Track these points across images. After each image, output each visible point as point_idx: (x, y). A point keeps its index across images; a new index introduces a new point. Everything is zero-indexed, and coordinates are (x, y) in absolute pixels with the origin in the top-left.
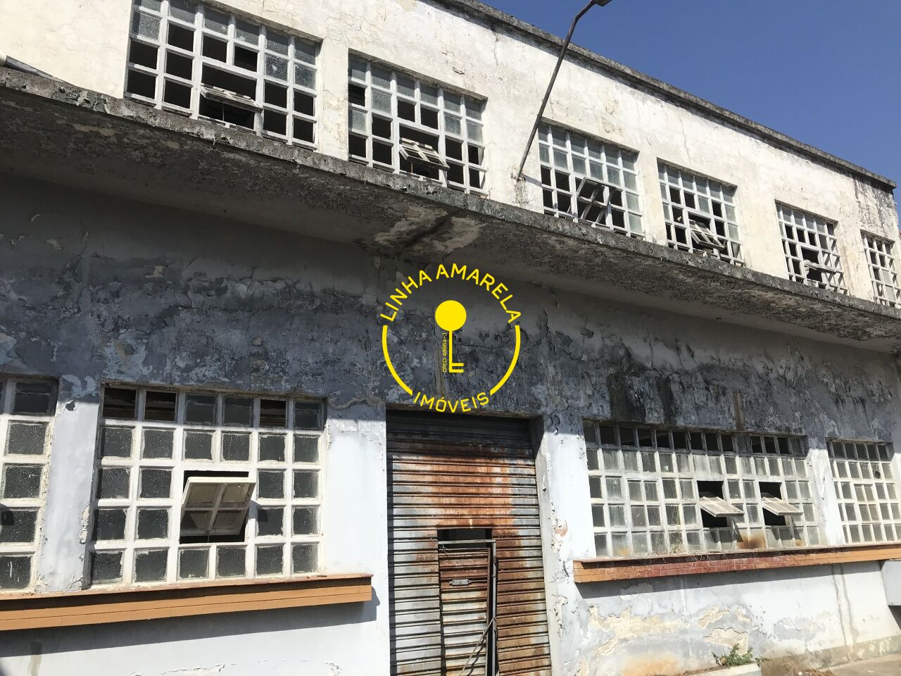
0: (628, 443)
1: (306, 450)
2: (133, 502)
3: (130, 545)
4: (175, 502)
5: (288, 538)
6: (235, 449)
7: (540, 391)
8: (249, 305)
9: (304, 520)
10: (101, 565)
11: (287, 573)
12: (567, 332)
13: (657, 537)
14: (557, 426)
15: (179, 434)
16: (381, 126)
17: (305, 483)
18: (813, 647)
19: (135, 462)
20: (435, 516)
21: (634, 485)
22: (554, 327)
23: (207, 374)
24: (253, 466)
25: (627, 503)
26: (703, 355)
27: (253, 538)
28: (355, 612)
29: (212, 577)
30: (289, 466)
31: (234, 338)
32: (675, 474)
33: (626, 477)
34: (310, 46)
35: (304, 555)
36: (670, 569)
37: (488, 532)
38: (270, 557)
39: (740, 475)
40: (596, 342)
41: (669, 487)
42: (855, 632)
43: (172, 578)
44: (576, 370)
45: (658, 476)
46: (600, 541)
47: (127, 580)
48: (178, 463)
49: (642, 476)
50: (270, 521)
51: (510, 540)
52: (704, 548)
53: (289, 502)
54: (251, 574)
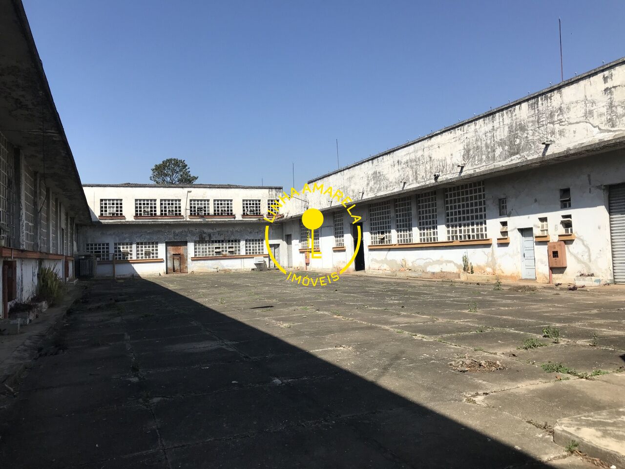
0: (202, 243)
1: (157, 247)
2: (140, 252)
3: (140, 256)
4: (144, 252)
5: (155, 255)
6: (149, 247)
7: (187, 238)
8: (149, 233)
9: (157, 253)
10: (138, 258)
11: (155, 258)
12: (192, 230)
13: (206, 255)
14: (190, 242)
15: (144, 246)
16: (165, 207)
17: (157, 250)
18: (234, 268)
19: (140, 249)
20: (172, 253)
21: (203, 249)
22: (190, 229)
23: (145, 241)
24: (151, 249)
25: (201, 250)
26: (218, 230)
27: (151, 255)
28: (162, 262)
29: (148, 259)
30: (155, 248)
31: (148, 237)
32: (211, 246)
33: (201, 247)
34: (155, 200)
35: (157, 257)
36: (206, 258)
37: (180, 254)
38: (153, 257)
39: (224, 246)
40: (197, 230)
41: (209, 248)
42: (244, 267)
43: (144, 259)
44: (193, 234)
45: (207, 247)
46: (195, 255)
47: (140, 259)
48: (144, 249)
49: (204, 247)
50: (153, 254)
51: (183, 255)
52: (215, 256)
53: (155, 252)
54: (151, 258)
